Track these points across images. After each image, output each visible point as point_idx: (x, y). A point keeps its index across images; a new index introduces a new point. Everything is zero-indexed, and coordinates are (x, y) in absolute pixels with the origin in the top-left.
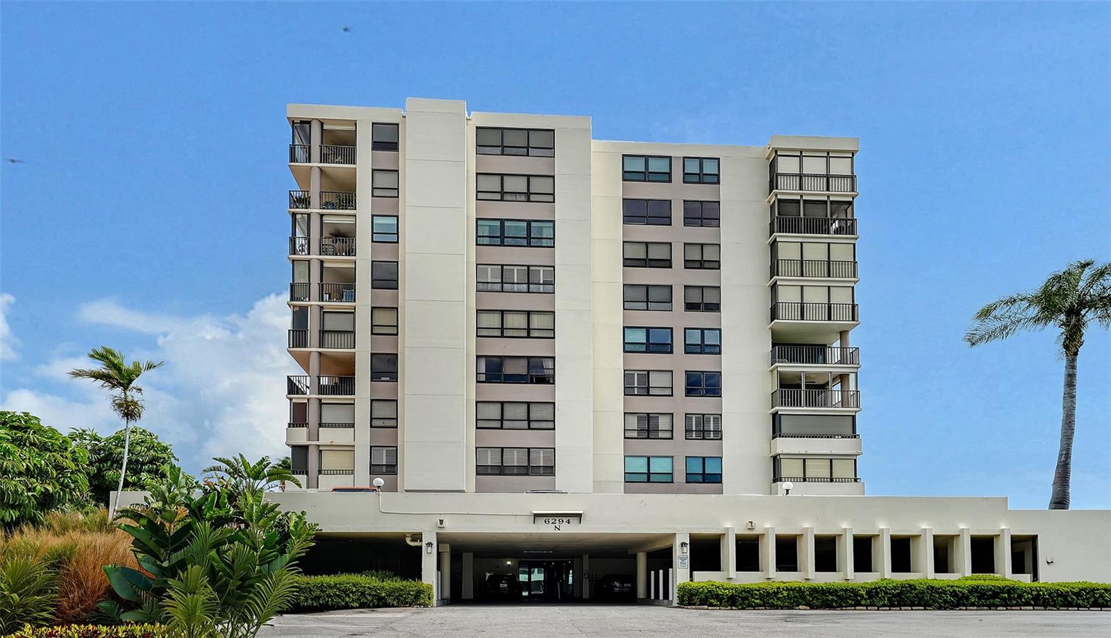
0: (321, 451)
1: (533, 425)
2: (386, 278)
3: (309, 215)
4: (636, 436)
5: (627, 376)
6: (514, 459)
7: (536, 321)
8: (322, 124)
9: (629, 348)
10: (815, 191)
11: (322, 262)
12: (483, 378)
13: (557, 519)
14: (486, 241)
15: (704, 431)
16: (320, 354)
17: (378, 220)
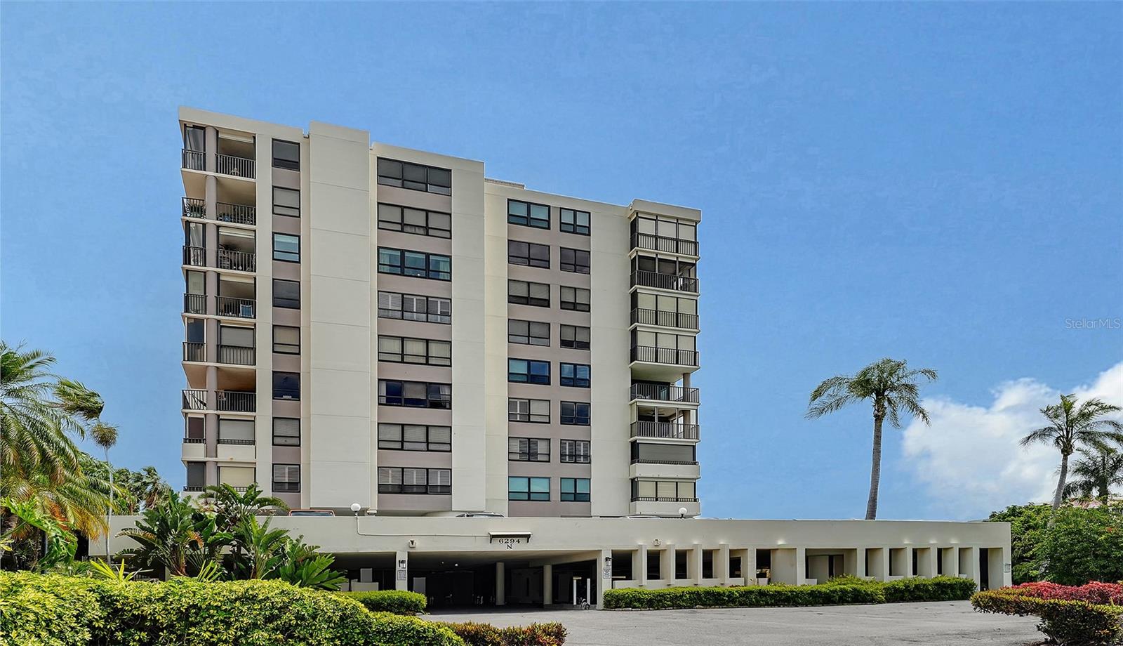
0: (219, 468)
1: (431, 447)
2: (288, 298)
3: (204, 225)
4: (518, 458)
5: (512, 403)
6: (414, 479)
7: (434, 350)
8: (217, 132)
9: (513, 377)
10: (667, 252)
11: (218, 275)
12: (384, 400)
14: (387, 269)
15: (576, 456)
16: (217, 368)
17: (279, 239)
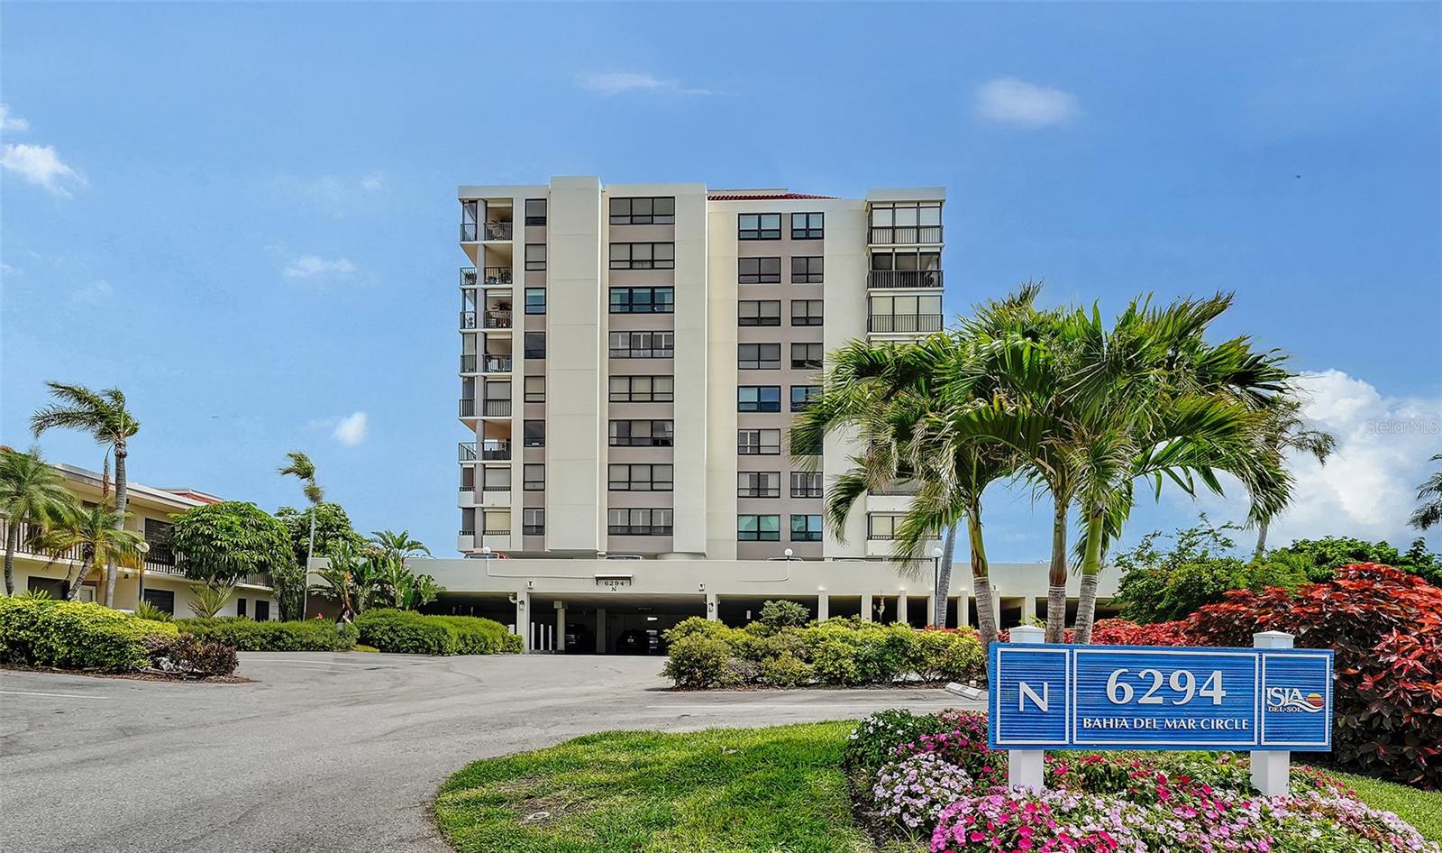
0: (485, 513)
1: (656, 486)
2: (536, 349)
3: (476, 290)
4: (748, 495)
5: (741, 435)
6: (640, 520)
7: (660, 386)
8: (486, 202)
9: (742, 407)
10: (906, 244)
11: (486, 334)
12: (614, 442)
13: (614, 581)
14: (618, 309)
15: (807, 489)
16: (484, 421)
17: (530, 293)
